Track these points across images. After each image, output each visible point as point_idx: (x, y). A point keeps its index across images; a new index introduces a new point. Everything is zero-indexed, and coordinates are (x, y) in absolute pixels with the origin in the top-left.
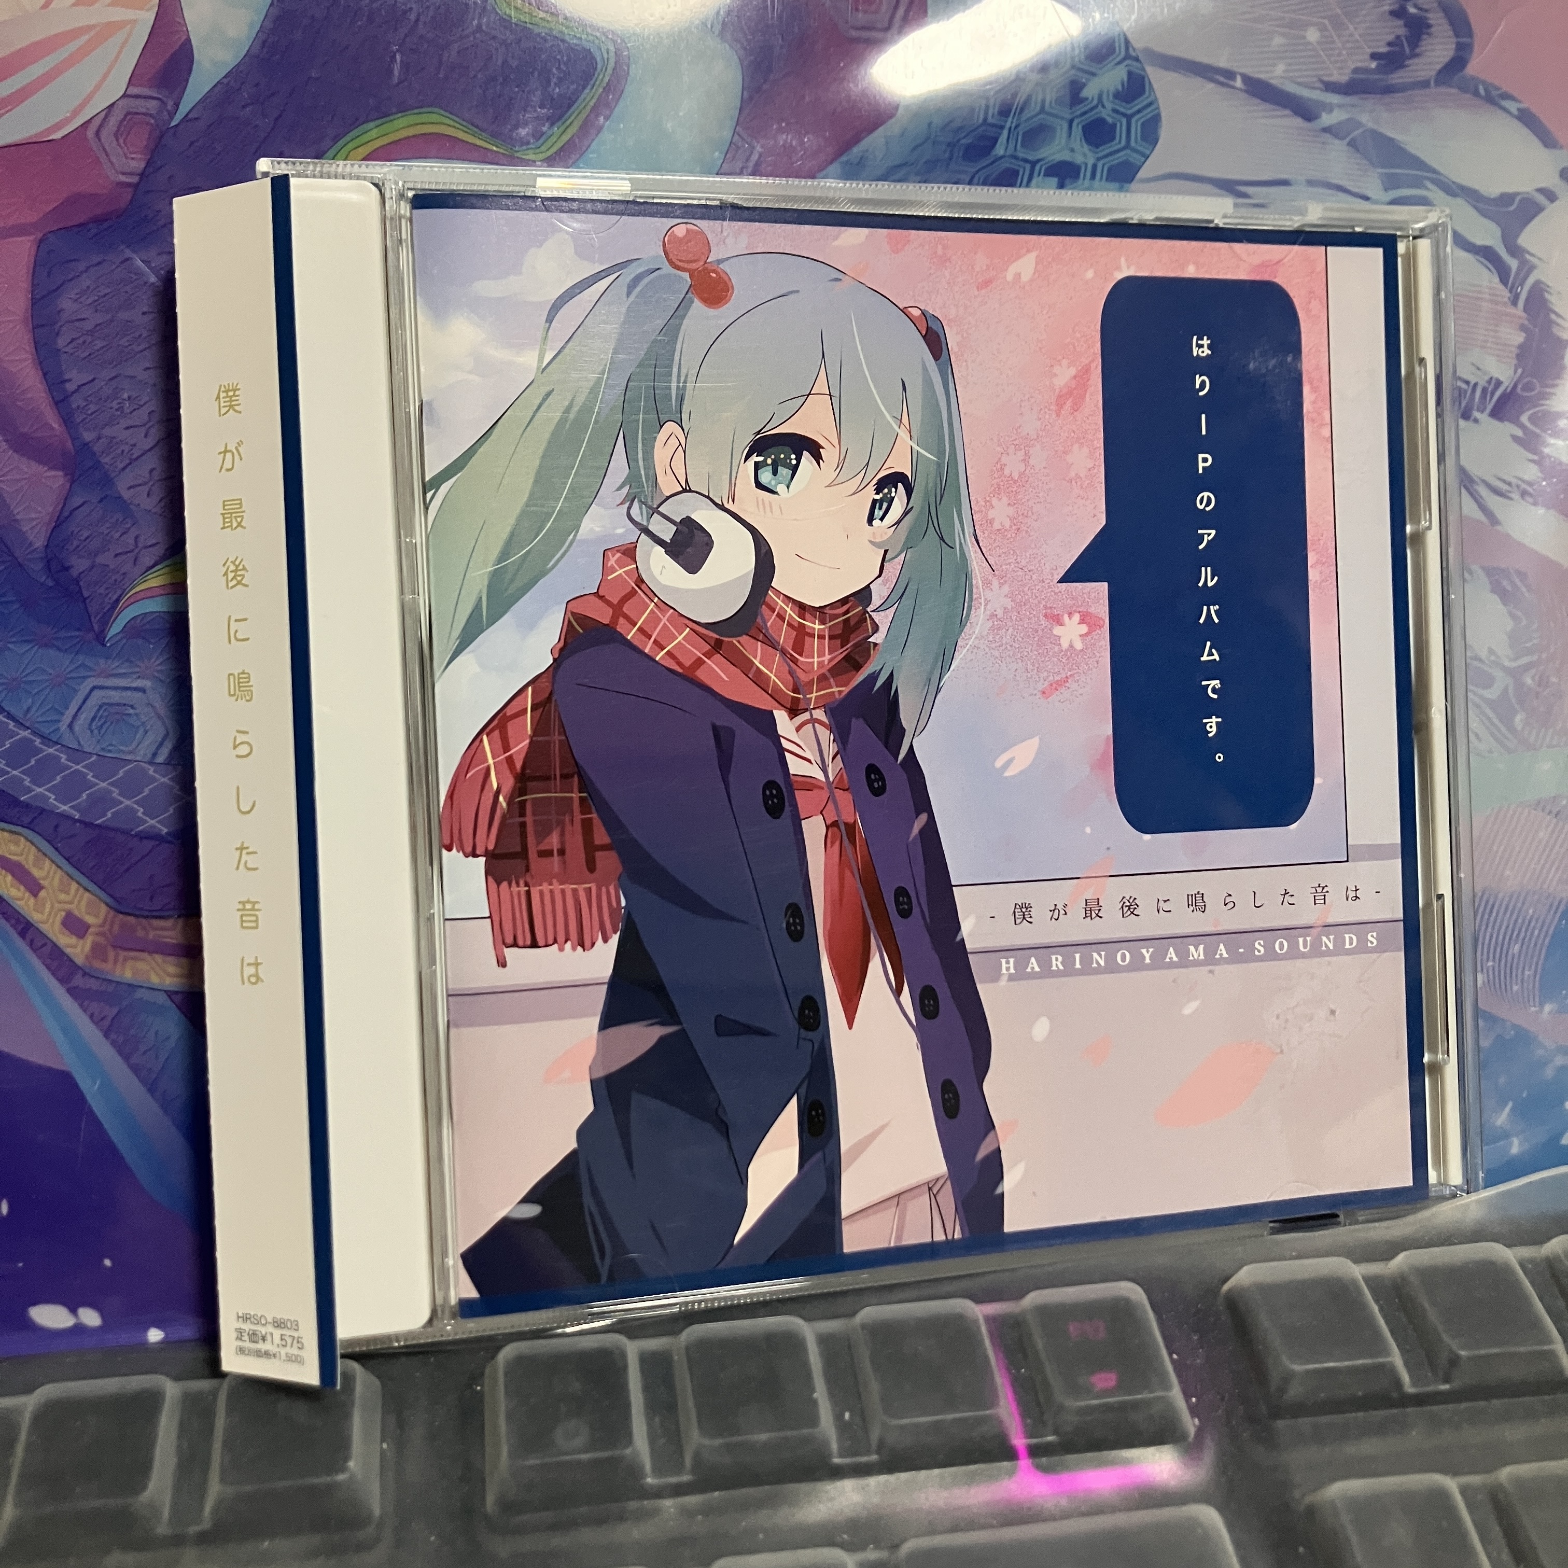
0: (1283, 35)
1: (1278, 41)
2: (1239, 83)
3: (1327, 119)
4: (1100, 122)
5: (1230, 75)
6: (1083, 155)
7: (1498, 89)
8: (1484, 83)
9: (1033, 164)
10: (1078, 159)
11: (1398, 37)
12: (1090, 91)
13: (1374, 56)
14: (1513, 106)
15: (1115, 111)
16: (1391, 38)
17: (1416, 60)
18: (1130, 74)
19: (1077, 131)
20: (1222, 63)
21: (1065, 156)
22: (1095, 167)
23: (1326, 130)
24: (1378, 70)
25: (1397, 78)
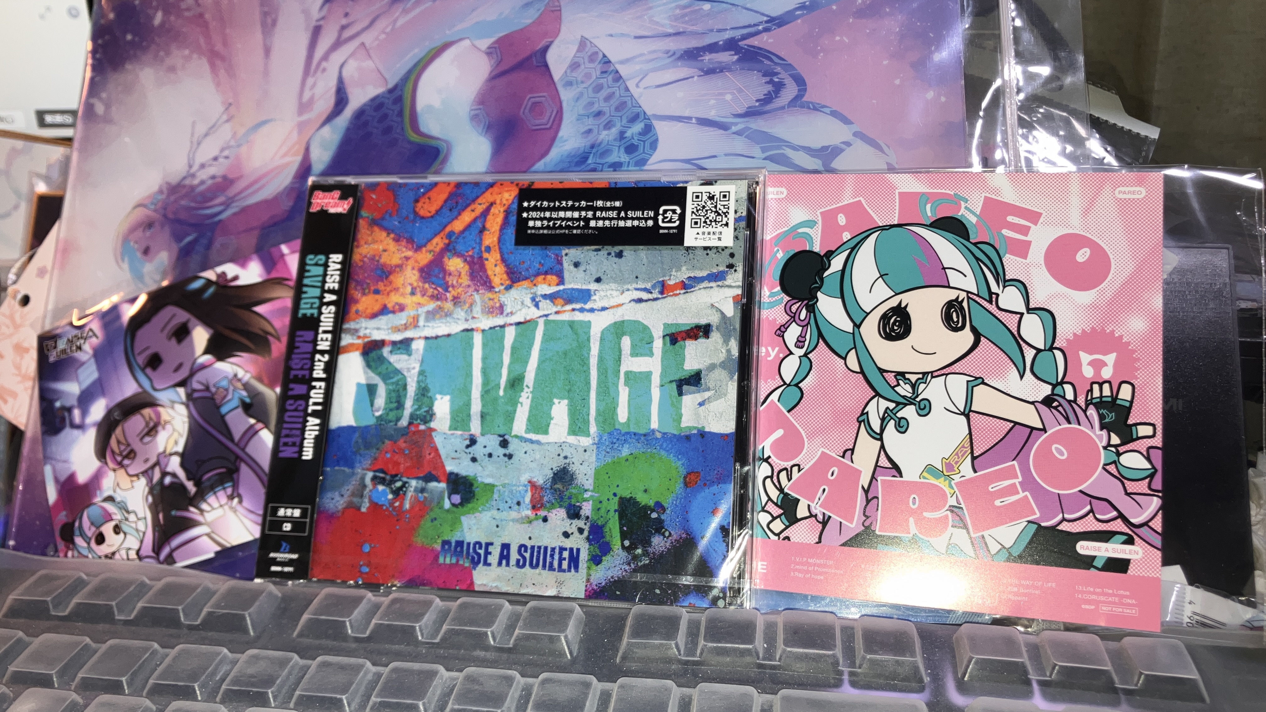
0: (715, 99)
1: (712, 102)
2: (694, 121)
3: (734, 129)
4: (633, 145)
5: (690, 118)
6: (624, 158)
7: (819, 104)
8: (812, 103)
9: (603, 164)
10: (622, 160)
11: (769, 92)
12: (628, 134)
13: (757, 101)
14: (827, 110)
15: (638, 140)
16: (766, 92)
17: (779, 99)
18: (646, 125)
19: (622, 150)
20: (687, 114)
21: (617, 160)
22: (629, 162)
23: (734, 133)
24: (761, 105)
25: (768, 107)
